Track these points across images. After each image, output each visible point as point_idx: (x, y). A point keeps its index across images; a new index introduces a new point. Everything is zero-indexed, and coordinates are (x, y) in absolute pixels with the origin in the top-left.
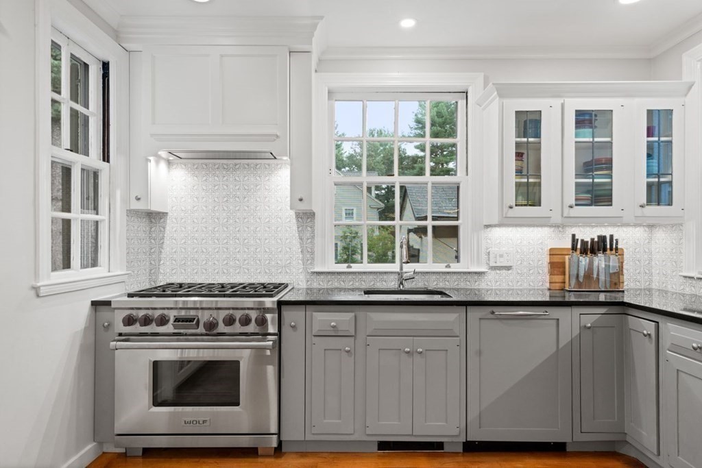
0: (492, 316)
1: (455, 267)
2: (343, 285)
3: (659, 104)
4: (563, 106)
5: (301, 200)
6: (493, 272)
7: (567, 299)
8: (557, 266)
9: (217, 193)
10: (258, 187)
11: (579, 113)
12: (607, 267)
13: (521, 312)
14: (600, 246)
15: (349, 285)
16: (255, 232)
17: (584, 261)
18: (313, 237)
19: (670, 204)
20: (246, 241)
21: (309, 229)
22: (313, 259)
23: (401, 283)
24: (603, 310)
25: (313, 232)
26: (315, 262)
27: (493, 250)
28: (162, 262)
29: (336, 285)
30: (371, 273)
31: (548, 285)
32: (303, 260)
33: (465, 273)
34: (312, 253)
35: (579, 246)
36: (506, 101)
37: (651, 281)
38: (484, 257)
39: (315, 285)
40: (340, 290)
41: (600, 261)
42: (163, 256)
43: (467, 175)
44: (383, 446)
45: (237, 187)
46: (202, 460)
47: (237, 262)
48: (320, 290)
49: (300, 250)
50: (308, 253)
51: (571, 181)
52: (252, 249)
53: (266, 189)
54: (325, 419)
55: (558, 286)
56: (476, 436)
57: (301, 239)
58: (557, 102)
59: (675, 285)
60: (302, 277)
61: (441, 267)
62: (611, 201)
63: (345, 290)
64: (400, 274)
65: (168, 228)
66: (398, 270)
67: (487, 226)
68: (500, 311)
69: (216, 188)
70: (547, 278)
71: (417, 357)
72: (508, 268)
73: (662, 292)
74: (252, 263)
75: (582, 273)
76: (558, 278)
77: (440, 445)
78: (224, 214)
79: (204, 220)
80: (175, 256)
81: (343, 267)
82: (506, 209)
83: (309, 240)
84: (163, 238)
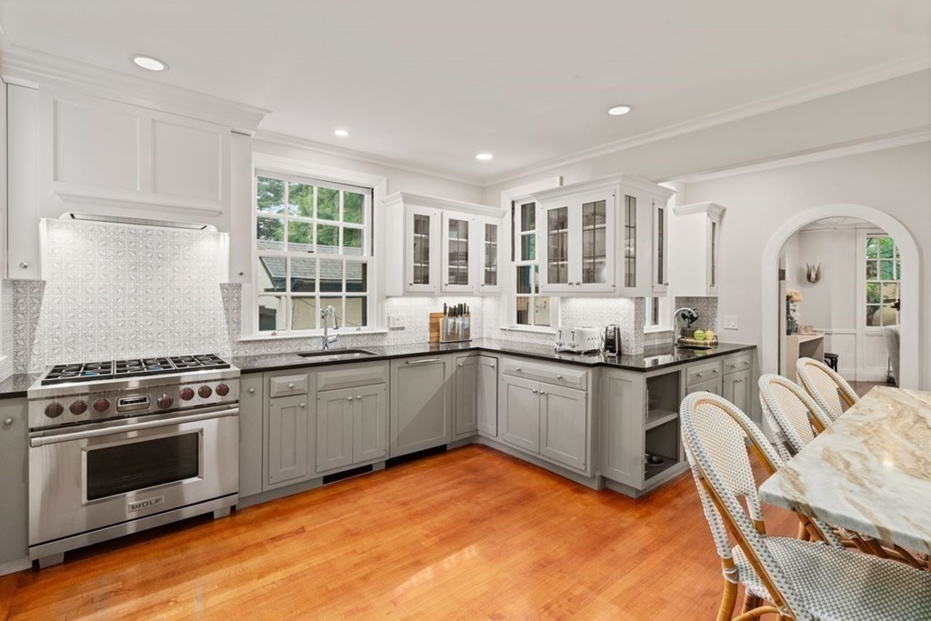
0: (406, 365)
1: (364, 330)
2: (270, 351)
3: (492, 221)
4: (442, 214)
5: (241, 274)
6: (392, 332)
7: (441, 349)
8: (434, 326)
9: (122, 261)
10: (176, 257)
11: (451, 221)
12: (463, 325)
13: (421, 360)
14: (459, 311)
15: (275, 351)
16: (172, 303)
17: (451, 321)
18: (239, 308)
19: (495, 284)
20: (161, 313)
21: (235, 299)
22: (239, 328)
23: (326, 345)
24: (467, 354)
25: (239, 302)
26: (242, 332)
27: (392, 315)
28: (36, 341)
29: (263, 351)
30: (296, 339)
31: (429, 340)
32: (228, 330)
33: (372, 334)
34: (239, 323)
35: (448, 311)
36: (408, 206)
37: (482, 333)
38: (386, 321)
39: (242, 353)
40: (267, 356)
41: (459, 320)
42: (38, 333)
43: (372, 255)
44: (327, 479)
45: (149, 255)
46: (152, 541)
47: (150, 336)
48: (246, 357)
49: (225, 321)
50: (234, 323)
51: (446, 267)
52: (169, 321)
53: (185, 258)
54: (281, 468)
55: (434, 340)
56: (396, 453)
57: (226, 309)
58: (438, 211)
59: (496, 335)
60: (227, 347)
61: (353, 330)
62: (467, 280)
63: (272, 356)
64: (325, 338)
65: (45, 300)
66: (323, 335)
67: (388, 297)
68: (412, 361)
69: (120, 254)
70: (428, 334)
71: (356, 403)
72: (402, 329)
73: (490, 339)
74: (169, 336)
75: (449, 331)
76: (435, 334)
77: (369, 468)
78: (132, 284)
79: (103, 291)
80: (58, 333)
81: (267, 335)
82: (407, 286)
83: (235, 311)
84: (38, 311)
